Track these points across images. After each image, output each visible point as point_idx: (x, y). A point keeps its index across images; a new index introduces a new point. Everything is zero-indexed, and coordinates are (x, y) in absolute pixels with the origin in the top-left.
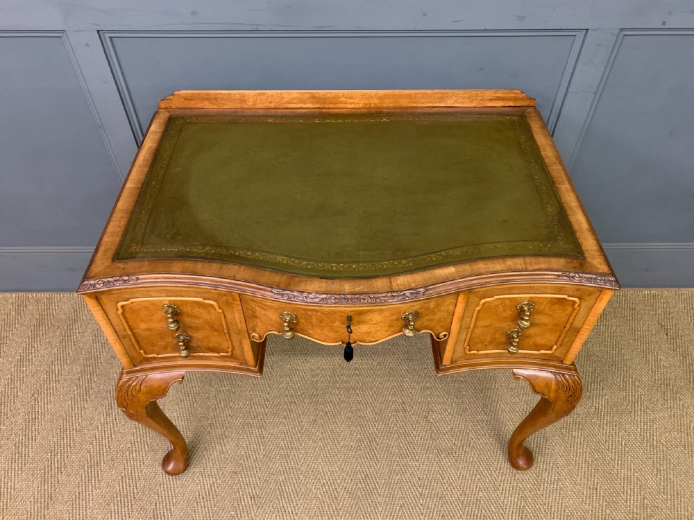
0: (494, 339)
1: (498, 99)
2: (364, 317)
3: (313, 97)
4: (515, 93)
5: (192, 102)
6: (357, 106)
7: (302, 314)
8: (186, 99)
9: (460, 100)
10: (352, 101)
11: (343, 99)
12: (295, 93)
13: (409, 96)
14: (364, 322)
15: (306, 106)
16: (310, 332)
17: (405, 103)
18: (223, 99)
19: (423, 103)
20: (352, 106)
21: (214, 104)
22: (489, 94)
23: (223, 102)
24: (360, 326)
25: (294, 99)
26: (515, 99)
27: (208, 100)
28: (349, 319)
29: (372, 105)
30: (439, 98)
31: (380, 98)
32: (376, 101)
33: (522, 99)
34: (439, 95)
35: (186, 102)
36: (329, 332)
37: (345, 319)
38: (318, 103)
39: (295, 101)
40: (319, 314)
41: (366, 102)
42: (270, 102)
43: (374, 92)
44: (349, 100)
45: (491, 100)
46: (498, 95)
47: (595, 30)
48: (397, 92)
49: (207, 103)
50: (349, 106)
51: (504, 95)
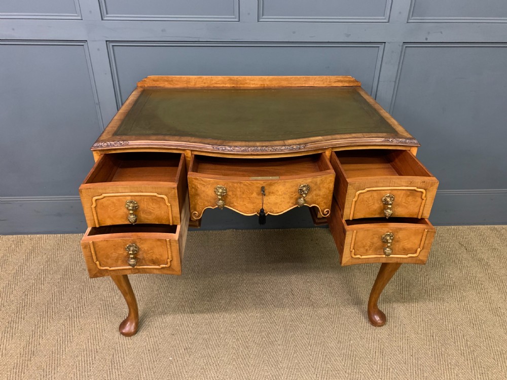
0: (373, 243)
1: (339, 81)
2: (273, 187)
3: (230, 80)
4: (348, 78)
5: (158, 83)
6: (257, 86)
7: (230, 187)
8: (154, 81)
9: (317, 82)
10: (253, 82)
11: (248, 81)
12: (220, 78)
13: (286, 80)
14: (273, 193)
15: (226, 86)
16: (235, 204)
17: (285, 84)
18: (177, 81)
19: (296, 84)
20: (254, 86)
21: (171, 84)
22: (333, 78)
23: (176, 83)
24: (270, 197)
25: (218, 81)
26: (350, 82)
27: (167, 81)
28: (263, 189)
29: (266, 85)
30: (305, 81)
31: (270, 81)
32: (268, 83)
33: (353, 82)
34: (305, 79)
35: (154, 83)
36: (248, 203)
37: (259, 189)
38: (233, 84)
39: (219, 82)
40: (242, 185)
41: (261, 83)
42: (205, 83)
43: (267, 77)
44: (252, 82)
45: (335, 82)
46: (339, 79)
47: (389, 43)
48: (280, 77)
49: (166, 83)
50: (252, 86)
51: (342, 79)
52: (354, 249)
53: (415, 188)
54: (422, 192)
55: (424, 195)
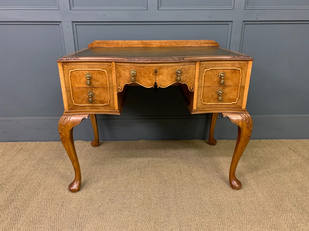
1: (206, 43)
3: (142, 42)
5: (100, 44)
8: (98, 43)
10: (155, 44)
11: (152, 43)
13: (175, 42)
15: (140, 46)
17: (174, 45)
18: (111, 43)
19: (180, 45)
20: (156, 46)
21: (107, 45)
22: (202, 41)
23: (111, 44)
25: (135, 43)
26: (212, 43)
27: (105, 43)
29: (163, 46)
30: (186, 43)
31: (166, 43)
32: (164, 44)
33: (214, 43)
38: (144, 45)
41: (160, 44)
42: (127, 45)
43: (163, 41)
45: (204, 43)
46: (206, 42)
47: (234, 21)
48: (171, 41)
49: (105, 45)
51: (208, 42)
52: (202, 98)
53: (236, 68)
54: (239, 70)
55: (241, 72)
